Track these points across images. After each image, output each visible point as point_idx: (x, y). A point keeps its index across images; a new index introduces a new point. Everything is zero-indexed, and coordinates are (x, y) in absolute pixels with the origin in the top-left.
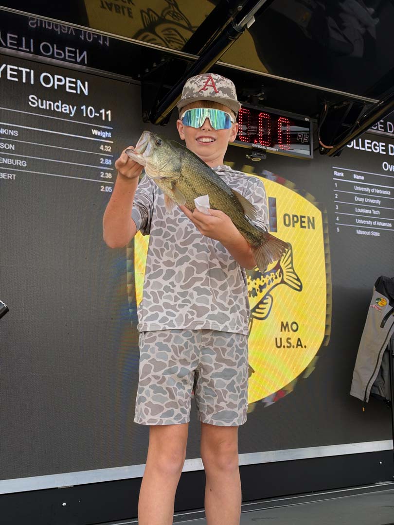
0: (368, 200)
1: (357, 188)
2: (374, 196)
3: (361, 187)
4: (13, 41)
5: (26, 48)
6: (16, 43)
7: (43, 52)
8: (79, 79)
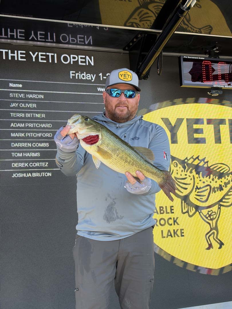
4: (41, 37)
5: (50, 39)
6: (44, 37)
7: (63, 41)
8: (88, 56)
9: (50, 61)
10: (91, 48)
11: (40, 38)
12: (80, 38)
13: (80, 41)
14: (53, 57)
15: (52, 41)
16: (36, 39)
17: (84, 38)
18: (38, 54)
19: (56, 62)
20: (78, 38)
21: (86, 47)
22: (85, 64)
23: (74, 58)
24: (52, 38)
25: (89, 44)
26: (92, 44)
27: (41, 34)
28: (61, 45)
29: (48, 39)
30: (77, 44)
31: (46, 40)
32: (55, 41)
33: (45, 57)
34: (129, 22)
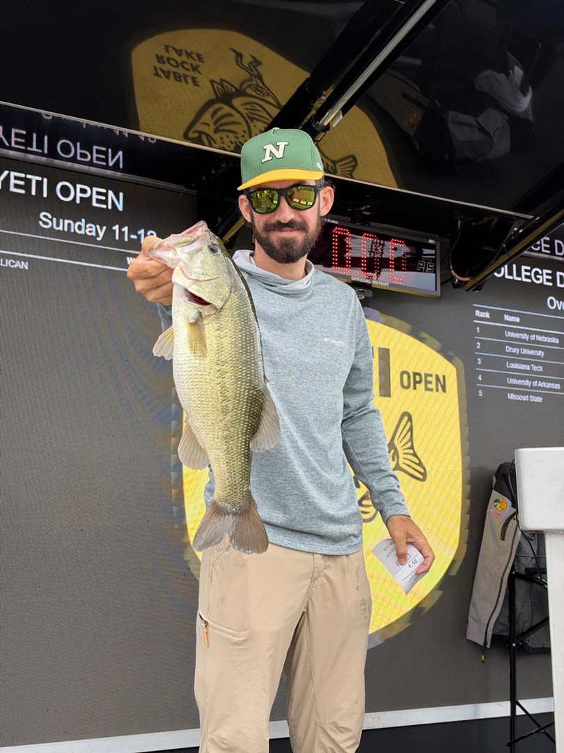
0: (525, 351)
1: (509, 333)
2: (534, 345)
3: (515, 332)
4: (19, 140)
5: (37, 148)
6: (23, 141)
7: (61, 154)
8: (111, 189)
9: (33, 193)
10: (119, 174)
11: (17, 143)
12: (98, 152)
13: (98, 159)
14: (39, 184)
15: (40, 151)
16: (7, 144)
17: (106, 153)
18: (9, 175)
19: (45, 195)
20: (94, 151)
21: (109, 173)
22: (104, 206)
23: (83, 191)
24: (40, 145)
25: (116, 167)
26: (121, 166)
27: (17, 135)
28: (57, 162)
29: (32, 147)
30: (91, 164)
31: (29, 149)
32: (46, 151)
33: (22, 183)
34: (194, 129)
